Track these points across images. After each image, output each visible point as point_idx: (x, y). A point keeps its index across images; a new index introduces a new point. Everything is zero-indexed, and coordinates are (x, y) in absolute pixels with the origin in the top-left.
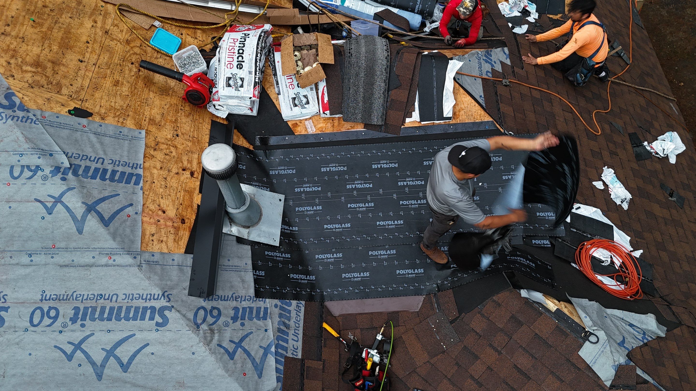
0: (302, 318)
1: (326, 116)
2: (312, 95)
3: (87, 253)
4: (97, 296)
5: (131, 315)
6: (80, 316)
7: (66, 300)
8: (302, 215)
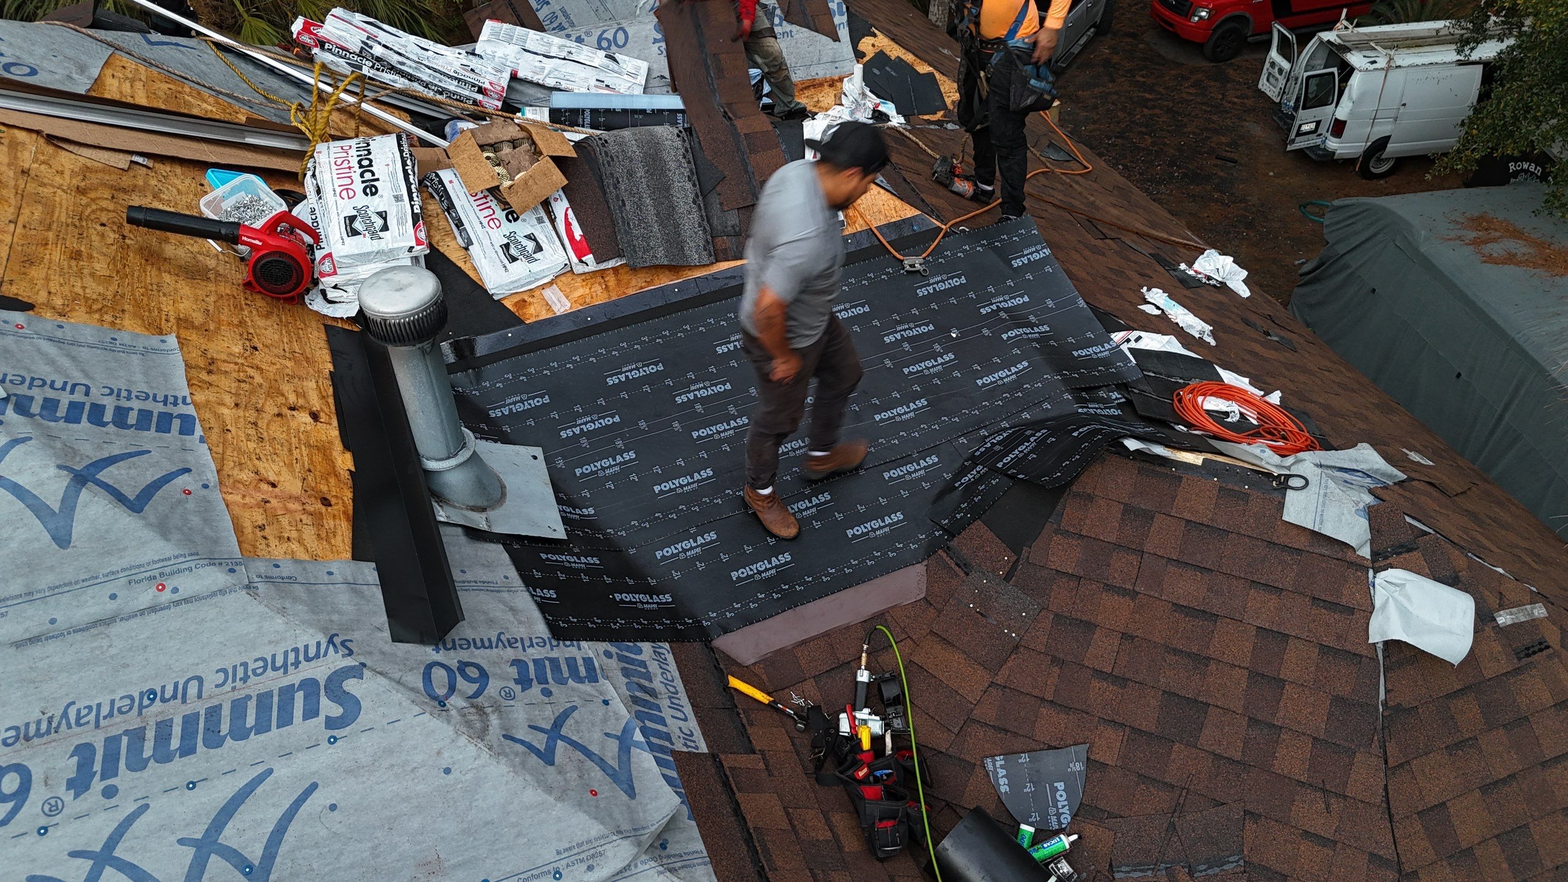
0: (676, 674)
1: (587, 269)
2: (543, 232)
3: (90, 591)
4: (141, 699)
5: (250, 721)
6: (97, 767)
7: (48, 732)
8: (595, 481)
